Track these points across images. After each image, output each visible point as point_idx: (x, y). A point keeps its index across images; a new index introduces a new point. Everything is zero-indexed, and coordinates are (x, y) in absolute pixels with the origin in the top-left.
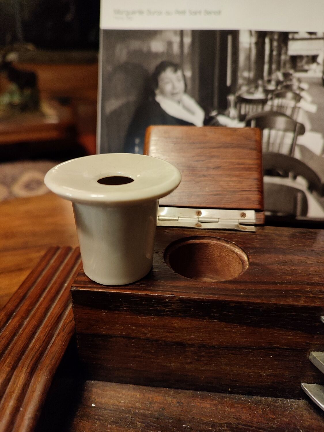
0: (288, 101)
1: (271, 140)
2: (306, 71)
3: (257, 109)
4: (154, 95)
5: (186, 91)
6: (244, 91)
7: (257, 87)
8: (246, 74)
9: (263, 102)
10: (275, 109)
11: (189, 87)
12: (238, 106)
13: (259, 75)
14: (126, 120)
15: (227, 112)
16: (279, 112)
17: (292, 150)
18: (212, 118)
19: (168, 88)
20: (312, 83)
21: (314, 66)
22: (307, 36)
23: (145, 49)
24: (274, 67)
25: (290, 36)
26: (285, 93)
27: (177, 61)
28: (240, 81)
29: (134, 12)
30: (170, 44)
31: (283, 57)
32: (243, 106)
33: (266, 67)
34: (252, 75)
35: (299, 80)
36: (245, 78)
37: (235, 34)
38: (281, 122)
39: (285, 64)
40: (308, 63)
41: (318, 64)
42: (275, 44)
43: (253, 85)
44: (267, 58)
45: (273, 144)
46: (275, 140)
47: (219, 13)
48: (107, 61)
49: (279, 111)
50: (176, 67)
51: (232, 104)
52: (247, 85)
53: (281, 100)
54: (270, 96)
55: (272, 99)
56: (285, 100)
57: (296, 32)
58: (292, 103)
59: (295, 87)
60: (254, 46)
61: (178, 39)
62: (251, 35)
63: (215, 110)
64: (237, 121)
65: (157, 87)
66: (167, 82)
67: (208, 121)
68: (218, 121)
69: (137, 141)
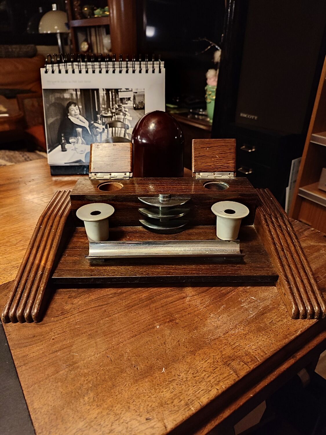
0: (121, 116)
1: (116, 132)
2: (127, 104)
3: (109, 120)
4: (68, 116)
5: (80, 114)
6: (103, 113)
7: (108, 111)
8: (103, 106)
9: (111, 117)
10: (116, 119)
13: (109, 106)
14: (57, 126)
15: (97, 122)
17: (125, 136)
18: (92, 124)
19: (73, 113)
20: (130, 109)
21: (129, 102)
22: (126, 90)
23: (62, 97)
24: (114, 103)
25: (119, 90)
26: (120, 113)
27: (75, 102)
28: (101, 109)
29: (55, 82)
30: (72, 94)
31: (117, 99)
32: (103, 118)
33: (111, 103)
34: (105, 106)
35: (124, 108)
36: (103, 108)
37: (97, 90)
38: (119, 124)
39: (118, 101)
40: (127, 101)
41: (131, 101)
42: (113, 93)
43: (106, 110)
44: (111, 100)
46: (118, 131)
47: (90, 82)
48: (46, 102)
49: (118, 120)
50: (75, 104)
51: (99, 118)
52: (104, 110)
53: (118, 116)
54: (114, 114)
55: (115, 116)
56: (120, 116)
57: (121, 89)
58: (123, 117)
59: (123, 110)
60: (105, 95)
61: (75, 93)
62: (104, 90)
63: (93, 121)
64: (102, 125)
65: (68, 112)
66: (72, 110)
67: (90, 125)
68: (94, 125)
69: (63, 135)
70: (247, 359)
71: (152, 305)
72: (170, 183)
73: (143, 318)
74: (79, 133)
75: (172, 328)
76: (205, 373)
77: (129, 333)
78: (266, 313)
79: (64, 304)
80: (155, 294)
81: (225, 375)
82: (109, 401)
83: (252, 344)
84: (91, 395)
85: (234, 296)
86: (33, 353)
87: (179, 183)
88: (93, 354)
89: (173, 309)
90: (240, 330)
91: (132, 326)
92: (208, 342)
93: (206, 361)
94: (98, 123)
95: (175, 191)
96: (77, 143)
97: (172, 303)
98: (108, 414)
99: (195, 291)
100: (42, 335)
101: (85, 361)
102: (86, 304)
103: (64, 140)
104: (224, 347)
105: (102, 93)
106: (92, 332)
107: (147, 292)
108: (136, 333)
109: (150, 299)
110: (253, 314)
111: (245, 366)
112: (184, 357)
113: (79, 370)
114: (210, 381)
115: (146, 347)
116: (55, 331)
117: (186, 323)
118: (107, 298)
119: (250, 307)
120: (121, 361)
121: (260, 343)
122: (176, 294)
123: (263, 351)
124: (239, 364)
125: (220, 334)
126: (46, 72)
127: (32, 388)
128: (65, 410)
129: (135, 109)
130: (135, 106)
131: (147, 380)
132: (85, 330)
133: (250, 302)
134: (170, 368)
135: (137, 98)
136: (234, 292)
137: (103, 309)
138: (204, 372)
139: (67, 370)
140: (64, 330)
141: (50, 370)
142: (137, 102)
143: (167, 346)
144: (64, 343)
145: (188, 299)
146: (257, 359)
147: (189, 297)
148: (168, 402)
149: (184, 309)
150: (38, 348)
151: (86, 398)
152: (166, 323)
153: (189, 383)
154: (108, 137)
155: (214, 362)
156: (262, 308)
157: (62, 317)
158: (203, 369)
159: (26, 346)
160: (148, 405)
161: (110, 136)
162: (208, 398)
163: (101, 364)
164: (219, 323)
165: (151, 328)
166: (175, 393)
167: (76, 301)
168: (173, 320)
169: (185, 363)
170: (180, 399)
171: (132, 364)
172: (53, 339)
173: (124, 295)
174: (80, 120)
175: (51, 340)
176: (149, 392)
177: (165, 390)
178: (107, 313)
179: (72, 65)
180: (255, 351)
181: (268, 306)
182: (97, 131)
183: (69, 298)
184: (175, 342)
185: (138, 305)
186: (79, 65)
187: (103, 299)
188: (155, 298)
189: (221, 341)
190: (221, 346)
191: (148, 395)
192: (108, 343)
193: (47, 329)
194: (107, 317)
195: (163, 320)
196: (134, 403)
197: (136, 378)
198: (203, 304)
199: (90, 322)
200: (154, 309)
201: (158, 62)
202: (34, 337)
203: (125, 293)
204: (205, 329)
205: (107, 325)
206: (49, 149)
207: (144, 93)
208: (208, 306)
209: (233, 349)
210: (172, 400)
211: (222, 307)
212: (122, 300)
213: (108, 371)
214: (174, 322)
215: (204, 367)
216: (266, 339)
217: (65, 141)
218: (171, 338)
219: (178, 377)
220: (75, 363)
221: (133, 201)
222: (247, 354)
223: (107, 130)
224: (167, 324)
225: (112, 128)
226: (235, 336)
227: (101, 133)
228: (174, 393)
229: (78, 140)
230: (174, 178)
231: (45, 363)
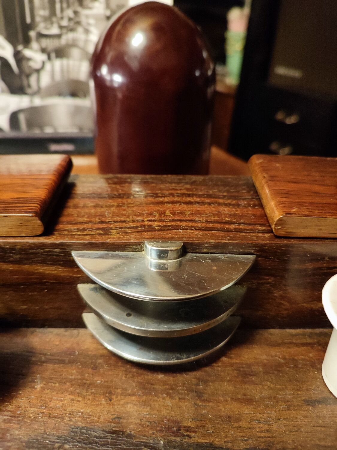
0: (80, 36)
1: (70, 69)
2: (90, 8)
7: (52, 23)
8: (41, 13)
9: (59, 36)
10: (70, 42)
12: (39, 40)
13: (53, 13)
16: (73, 44)
20: (97, 19)
21: (96, 4)
24: (65, 5)
26: (77, 28)
28: (38, 19)
32: (43, 40)
33: (58, 6)
34: (46, 13)
35: (87, 17)
36: (41, 16)
38: (76, 53)
39: (73, 2)
43: (49, 22)
45: (72, 71)
46: (73, 67)
49: (75, 43)
51: (34, 39)
52: (44, 22)
53: (74, 34)
54: (64, 31)
55: (66, 33)
56: (77, 34)
58: (83, 37)
59: (84, 23)
63: (21, 44)
64: (39, 53)
67: (17, 55)
68: (25, 54)
72: (183, 195)
87: (209, 196)
94: (33, 50)
95: (200, 229)
129: (109, 19)
130: (108, 13)
142: (114, 6)
154: (53, 77)
161: (58, 77)
221: (55, 262)
223: (50, 63)
225: (62, 59)
227: (38, 71)
230: (194, 178)
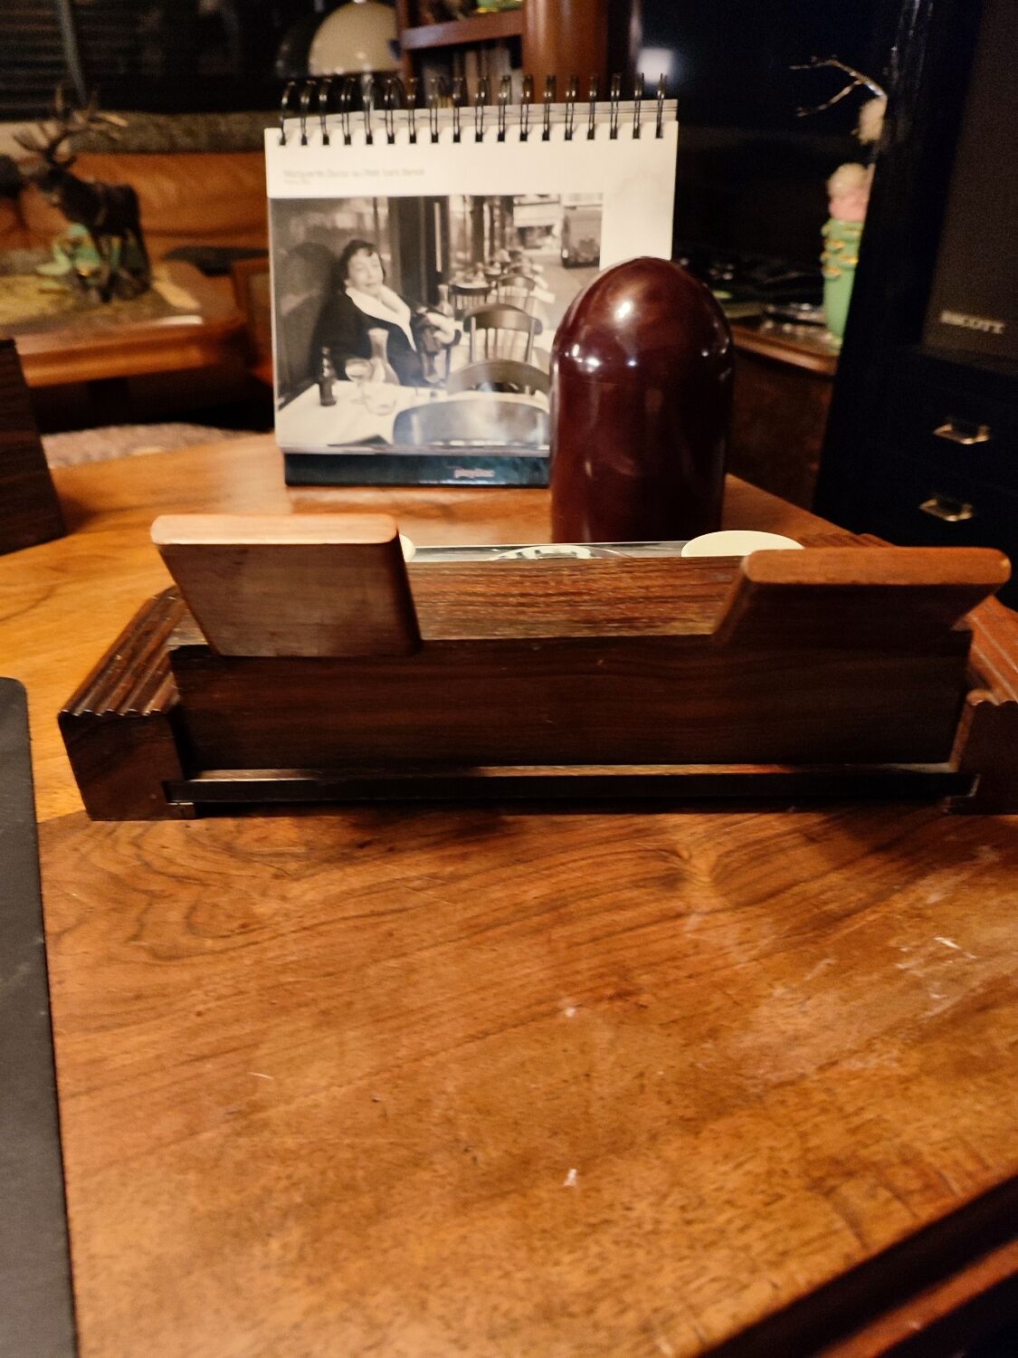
0: (518, 290)
1: (499, 344)
2: (538, 247)
3: (478, 301)
4: (343, 287)
5: (384, 282)
6: (458, 279)
7: (475, 272)
8: (460, 255)
9: (485, 292)
10: (502, 301)
11: (389, 275)
12: (453, 300)
13: (478, 255)
14: (309, 323)
15: (437, 308)
16: (508, 305)
17: (526, 357)
18: (421, 316)
19: (362, 277)
20: (548, 264)
21: (548, 240)
22: (538, 200)
23: (329, 225)
24: (497, 243)
25: (516, 201)
26: (514, 278)
27: (369, 240)
28: (454, 265)
29: (310, 174)
30: (360, 216)
31: (508, 230)
32: (459, 297)
33: (487, 244)
34: (467, 256)
35: (531, 261)
36: (459, 261)
37: (443, 201)
38: (510, 318)
39: (511, 239)
40: (541, 236)
41: (554, 237)
42: (497, 212)
43: (471, 269)
44: (487, 233)
45: (502, 348)
46: (504, 341)
47: (421, 172)
48: (280, 242)
49: (508, 303)
50: (370, 248)
51: (446, 296)
52: (463, 270)
53: (509, 288)
54: (494, 283)
55: (496, 287)
56: (514, 288)
57: (523, 196)
58: (524, 292)
59: (526, 270)
60: (468, 217)
61: (371, 210)
62: (465, 201)
63: (423, 305)
64: (452, 320)
65: (347, 276)
66: (359, 270)
68: (428, 321)
69: (325, 351)
70: (905, 1178)
71: (560, 932)
73: (517, 975)
74: (379, 347)
75: (622, 1023)
76: (729, 1213)
77: (462, 1021)
78: (995, 1005)
79: (255, 895)
80: (572, 891)
81: (812, 1232)
82: (356, 1267)
83: (930, 1120)
84: (295, 1234)
85: (871, 927)
86: (126, 1052)
88: (323, 1083)
89: (634, 952)
90: (888, 1060)
91: (475, 997)
92: (756, 1090)
93: (739, 1165)
94: (442, 314)
96: (371, 378)
97: (630, 929)
98: (343, 1319)
99: (725, 895)
100: (164, 996)
101: (293, 1107)
102: (331, 903)
103: (328, 367)
104: (818, 1119)
105: (459, 211)
106: (334, 1003)
107: (545, 883)
108: (488, 1026)
109: (554, 909)
110: (941, 1002)
111: (897, 1205)
112: (654, 1137)
113: (267, 1134)
114: (746, 1248)
115: (518, 1080)
116: (210, 987)
117: (677, 1012)
118: (404, 890)
119: (932, 977)
120: (420, 1121)
121: (965, 1122)
122: (651, 898)
123: (977, 1158)
124: (873, 1196)
125: (803, 1068)
126: (283, 142)
127: (99, 1178)
128: (194, 1278)
129: (567, 264)
130: (565, 254)
131: (504, 1207)
132: (310, 995)
133: (935, 958)
134: (597, 1173)
135: (573, 227)
136: (875, 912)
137: (385, 928)
138: (727, 1207)
139: (226, 1129)
140: (242, 986)
141: (171, 1123)
142: (575, 242)
143: (597, 1089)
144: (236, 1030)
145: (693, 921)
146: (945, 1182)
147: (699, 914)
148: (575, 1309)
149: (674, 959)
150: (144, 1038)
151: (275, 1245)
152: (599, 1000)
153: (666, 1243)
154: (470, 359)
155: (770, 1173)
156: (980, 986)
157: (240, 940)
158: (725, 1196)
159: (103, 1028)
160: (495, 1308)
161: (479, 356)
162: (734, 1316)
163: (349, 1123)
164: (804, 1023)
165: (544, 1015)
166: (607, 1276)
167: (295, 889)
168: (629, 994)
169: (657, 1162)
170: (620, 1301)
171: (457, 1140)
172: (199, 1014)
173: (464, 885)
174: (384, 303)
175: (192, 1016)
176: (505, 1254)
177: (567, 1259)
178: (397, 943)
179: (365, 120)
180: (944, 1149)
181: (1006, 978)
182: (435, 339)
183: (276, 877)
184: (628, 1076)
185: (508, 924)
186: (389, 118)
187: (390, 893)
188: (572, 908)
189: (805, 1094)
190: (803, 1114)
191: (499, 1267)
192: (384, 1049)
193: (187, 976)
194: (394, 957)
195: (591, 990)
196: (446, 1291)
197: (464, 1195)
198: (746, 946)
199: (331, 969)
200: (563, 945)
201: (654, 103)
202: (138, 997)
203: (466, 877)
204: (748, 1041)
205: (391, 985)
206: (280, 396)
207: (598, 209)
208: (768, 955)
209: (854, 1131)
210: (591, 1300)
211: (822, 966)
212: (455, 902)
213: (369, 1153)
214: (633, 999)
215: (730, 1186)
216: (992, 1108)
217: (333, 372)
218: (612, 1058)
219: (625, 1212)
220: (256, 1107)
222: (909, 1159)
223: (468, 335)
224: (604, 1006)
225: (487, 328)
226: (867, 1080)
227: (447, 347)
228: (603, 1274)
229: (373, 369)
231: (158, 1097)
